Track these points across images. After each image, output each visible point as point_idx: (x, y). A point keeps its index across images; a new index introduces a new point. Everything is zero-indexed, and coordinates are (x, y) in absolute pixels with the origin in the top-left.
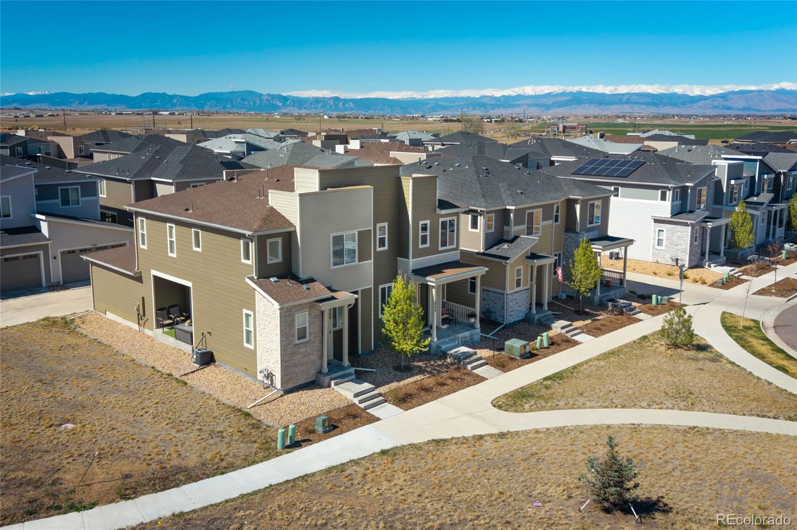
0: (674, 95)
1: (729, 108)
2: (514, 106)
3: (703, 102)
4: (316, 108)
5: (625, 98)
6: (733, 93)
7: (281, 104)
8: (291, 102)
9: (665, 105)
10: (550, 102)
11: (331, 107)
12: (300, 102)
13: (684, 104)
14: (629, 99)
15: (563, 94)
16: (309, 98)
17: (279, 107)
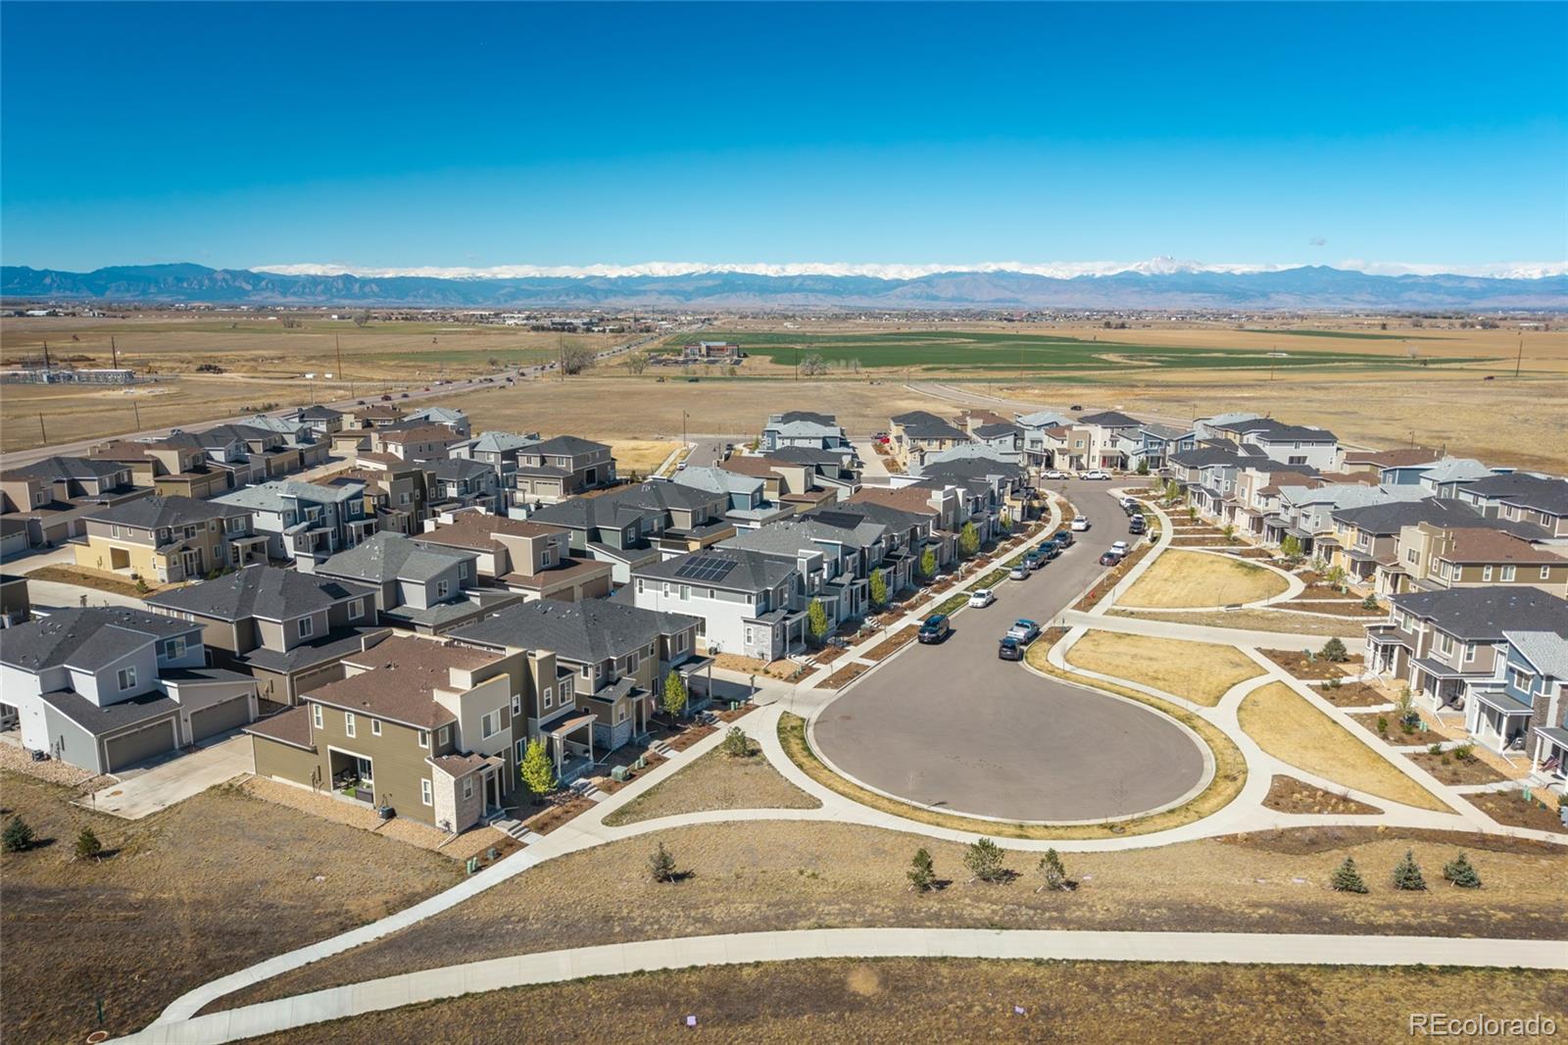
0: (862, 279)
1: (936, 298)
2: (636, 293)
3: (901, 288)
4: (312, 294)
5: (796, 284)
6: (940, 276)
7: (250, 288)
8: (267, 285)
9: (851, 293)
10: (690, 289)
11: (338, 290)
12: (285, 284)
13: (876, 291)
14: (801, 285)
15: (709, 275)
16: (298, 276)
17: (246, 293)
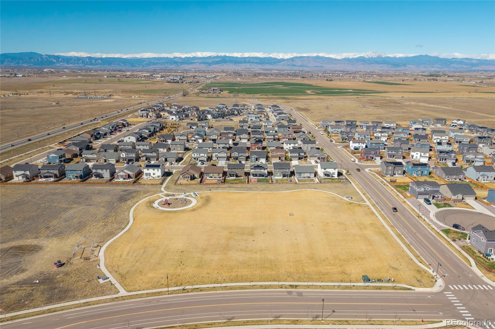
0: (270, 58)
1: (295, 66)
2: (192, 63)
3: (283, 62)
4: (78, 63)
5: (247, 60)
6: (296, 57)
7: (55, 61)
8: (61, 60)
9: (266, 64)
10: (210, 62)
11: (87, 62)
12: (68, 60)
13: (275, 63)
14: (249, 60)
15: (217, 57)
16: (72, 56)
17: (54, 63)
